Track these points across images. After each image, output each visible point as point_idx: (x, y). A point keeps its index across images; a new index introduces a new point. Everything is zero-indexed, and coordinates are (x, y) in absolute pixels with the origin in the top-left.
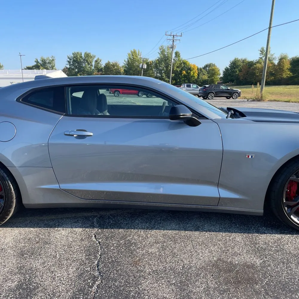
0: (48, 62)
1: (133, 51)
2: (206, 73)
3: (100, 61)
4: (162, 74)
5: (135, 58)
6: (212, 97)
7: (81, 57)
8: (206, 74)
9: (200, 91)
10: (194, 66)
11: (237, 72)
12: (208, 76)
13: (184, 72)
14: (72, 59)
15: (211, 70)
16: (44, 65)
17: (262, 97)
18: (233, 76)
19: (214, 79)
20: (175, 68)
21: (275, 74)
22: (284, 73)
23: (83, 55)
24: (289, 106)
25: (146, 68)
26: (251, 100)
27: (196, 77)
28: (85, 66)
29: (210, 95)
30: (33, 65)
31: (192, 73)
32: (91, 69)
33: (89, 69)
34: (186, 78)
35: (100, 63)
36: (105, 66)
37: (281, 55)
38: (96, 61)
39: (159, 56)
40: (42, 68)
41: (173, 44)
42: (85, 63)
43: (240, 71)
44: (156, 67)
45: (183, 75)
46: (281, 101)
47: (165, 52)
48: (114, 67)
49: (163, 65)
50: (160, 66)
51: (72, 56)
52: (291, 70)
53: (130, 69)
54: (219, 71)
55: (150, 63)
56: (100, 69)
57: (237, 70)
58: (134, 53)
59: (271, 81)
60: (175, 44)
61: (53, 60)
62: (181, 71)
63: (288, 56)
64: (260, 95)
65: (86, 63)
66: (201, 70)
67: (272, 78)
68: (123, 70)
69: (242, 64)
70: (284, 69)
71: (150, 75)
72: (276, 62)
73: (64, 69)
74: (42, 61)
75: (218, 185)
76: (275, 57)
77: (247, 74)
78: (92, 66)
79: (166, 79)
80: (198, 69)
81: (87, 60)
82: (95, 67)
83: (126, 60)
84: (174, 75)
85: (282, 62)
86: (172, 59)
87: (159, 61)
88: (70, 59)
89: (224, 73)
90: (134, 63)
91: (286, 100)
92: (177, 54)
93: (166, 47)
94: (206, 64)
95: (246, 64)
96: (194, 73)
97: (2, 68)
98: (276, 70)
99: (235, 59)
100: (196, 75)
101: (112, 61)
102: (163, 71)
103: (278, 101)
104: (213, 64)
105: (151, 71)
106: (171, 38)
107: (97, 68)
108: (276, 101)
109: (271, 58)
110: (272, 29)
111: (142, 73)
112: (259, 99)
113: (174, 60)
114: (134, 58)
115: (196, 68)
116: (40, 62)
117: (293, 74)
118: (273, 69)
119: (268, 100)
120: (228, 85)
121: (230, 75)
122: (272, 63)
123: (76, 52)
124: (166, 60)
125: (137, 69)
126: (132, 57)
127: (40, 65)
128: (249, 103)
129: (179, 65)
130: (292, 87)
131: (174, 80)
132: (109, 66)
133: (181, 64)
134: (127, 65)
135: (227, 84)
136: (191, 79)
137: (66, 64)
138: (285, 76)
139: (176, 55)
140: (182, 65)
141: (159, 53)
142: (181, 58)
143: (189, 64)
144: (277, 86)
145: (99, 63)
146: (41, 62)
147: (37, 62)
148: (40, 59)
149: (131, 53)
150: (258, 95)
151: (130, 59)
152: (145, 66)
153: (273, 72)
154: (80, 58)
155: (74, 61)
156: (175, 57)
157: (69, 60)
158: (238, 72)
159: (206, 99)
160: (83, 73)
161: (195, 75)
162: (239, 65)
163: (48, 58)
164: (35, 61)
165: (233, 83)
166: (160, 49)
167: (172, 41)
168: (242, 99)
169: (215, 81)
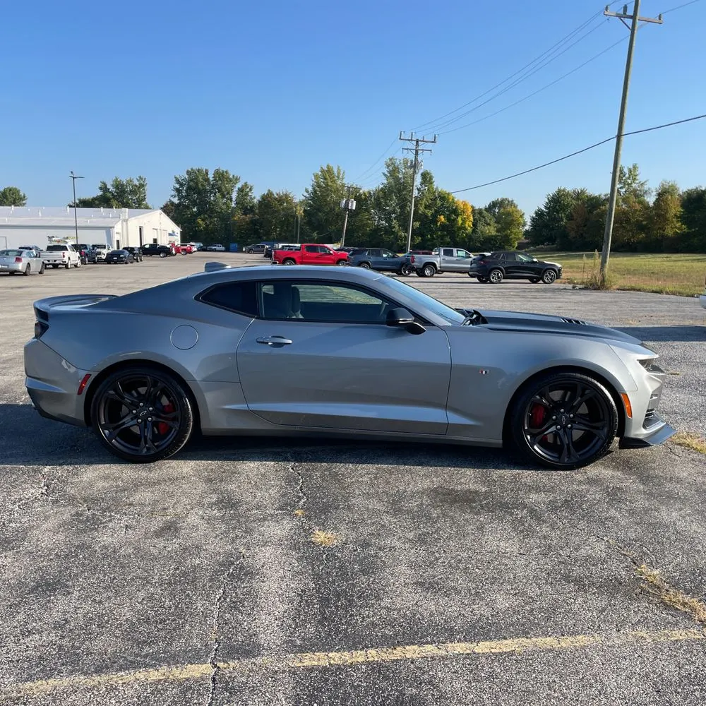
0: (131, 191)
1: (326, 169)
2: (494, 220)
3: (251, 190)
4: (392, 221)
5: (330, 184)
6: (499, 278)
7: (207, 180)
8: (492, 223)
9: (473, 265)
10: (465, 205)
11: (562, 220)
12: (496, 227)
13: (442, 217)
14: (185, 184)
15: (503, 214)
16: (120, 196)
17: (603, 281)
18: (553, 229)
19: (510, 235)
20: (422, 209)
21: (649, 228)
22: (668, 225)
23: (211, 176)
24: (655, 302)
25: (354, 208)
26: (581, 286)
27: (470, 230)
28: (214, 201)
29: (495, 274)
30: (95, 196)
31: (460, 222)
32: (228, 207)
33: (224, 207)
34: (447, 231)
35: (250, 194)
36: (259, 202)
37: (663, 185)
38: (241, 190)
39: (386, 182)
40: (114, 202)
41: (416, 159)
42: (215, 194)
43: (570, 218)
44: (378, 205)
45: (438, 224)
46: (644, 291)
47: (399, 172)
48: (281, 205)
49: (394, 201)
50: (386, 203)
51: (187, 176)
52: (683, 219)
53: (319, 210)
54: (522, 216)
55: (363, 197)
56: (249, 207)
57: (563, 215)
58: (327, 173)
59: (639, 242)
60: (419, 159)
61: (142, 186)
62: (435, 216)
63: (678, 186)
64: (599, 277)
65: (218, 194)
66: (480, 212)
67: (641, 236)
68: (301, 212)
69: (574, 202)
70: (668, 216)
71: (365, 222)
72: (651, 200)
73: (164, 207)
74: (117, 187)
75: (446, 408)
76: (649, 189)
77: (585, 226)
78: (231, 200)
79: (400, 234)
80: (473, 211)
81: (220, 187)
82: (237, 203)
83: (310, 189)
84: (417, 224)
85: (662, 200)
86: (415, 188)
87: (385, 193)
88: (182, 185)
89: (533, 221)
90: (328, 195)
91: (654, 289)
92: (427, 178)
93: (402, 162)
94: (494, 200)
95: (584, 203)
96: (464, 221)
97: (24, 202)
98: (649, 218)
99: (559, 191)
100: (469, 225)
101: (277, 190)
102: (393, 216)
103: (639, 290)
104: (510, 200)
105: (366, 214)
106: (412, 145)
107: (243, 204)
108: (634, 290)
109: (641, 191)
110: (624, 139)
111: (345, 220)
112: (598, 286)
113: (419, 190)
114: (327, 185)
115: (470, 210)
116: (111, 189)
117: (689, 228)
118: (643, 215)
119: (618, 287)
120: (542, 248)
121: (546, 226)
122: (641, 203)
123: (195, 168)
124: (400, 191)
125: (334, 209)
126: (323, 182)
127: (111, 197)
128: (574, 294)
129: (430, 202)
130: (683, 258)
131: (418, 236)
132: (269, 201)
133: (435, 199)
134: (311, 200)
135: (540, 246)
136: (458, 235)
137: (172, 196)
138: (669, 232)
139: (423, 179)
140: (438, 201)
141: (385, 175)
142: (435, 187)
143: (453, 200)
144: (650, 256)
145: (247, 194)
146: (114, 190)
147: (104, 188)
148: (112, 183)
149: (320, 173)
150: (595, 277)
151: (319, 186)
152: (353, 205)
153: (644, 223)
154: (205, 184)
155: (189, 188)
156: (422, 184)
157: (178, 186)
158: (564, 220)
159: (484, 282)
160: (209, 216)
161: (467, 225)
162: (568, 206)
163: (131, 181)
164: (101, 188)
165: (553, 244)
166: (388, 166)
167: (414, 152)
168: (564, 283)
169: (511, 239)
